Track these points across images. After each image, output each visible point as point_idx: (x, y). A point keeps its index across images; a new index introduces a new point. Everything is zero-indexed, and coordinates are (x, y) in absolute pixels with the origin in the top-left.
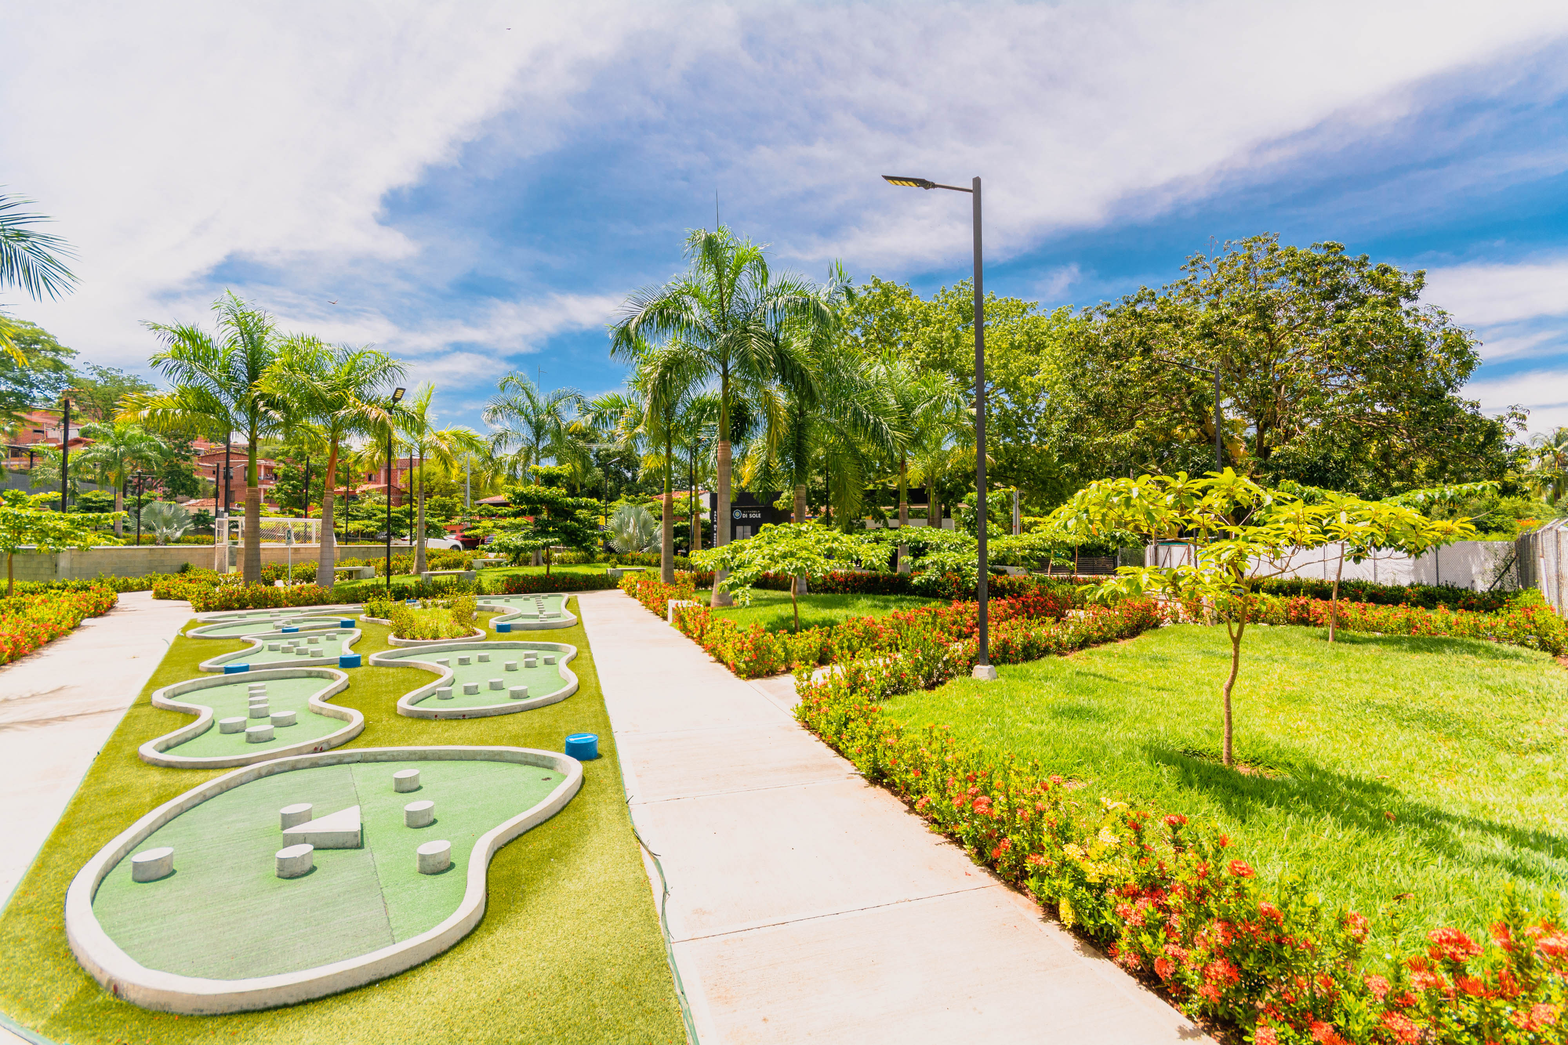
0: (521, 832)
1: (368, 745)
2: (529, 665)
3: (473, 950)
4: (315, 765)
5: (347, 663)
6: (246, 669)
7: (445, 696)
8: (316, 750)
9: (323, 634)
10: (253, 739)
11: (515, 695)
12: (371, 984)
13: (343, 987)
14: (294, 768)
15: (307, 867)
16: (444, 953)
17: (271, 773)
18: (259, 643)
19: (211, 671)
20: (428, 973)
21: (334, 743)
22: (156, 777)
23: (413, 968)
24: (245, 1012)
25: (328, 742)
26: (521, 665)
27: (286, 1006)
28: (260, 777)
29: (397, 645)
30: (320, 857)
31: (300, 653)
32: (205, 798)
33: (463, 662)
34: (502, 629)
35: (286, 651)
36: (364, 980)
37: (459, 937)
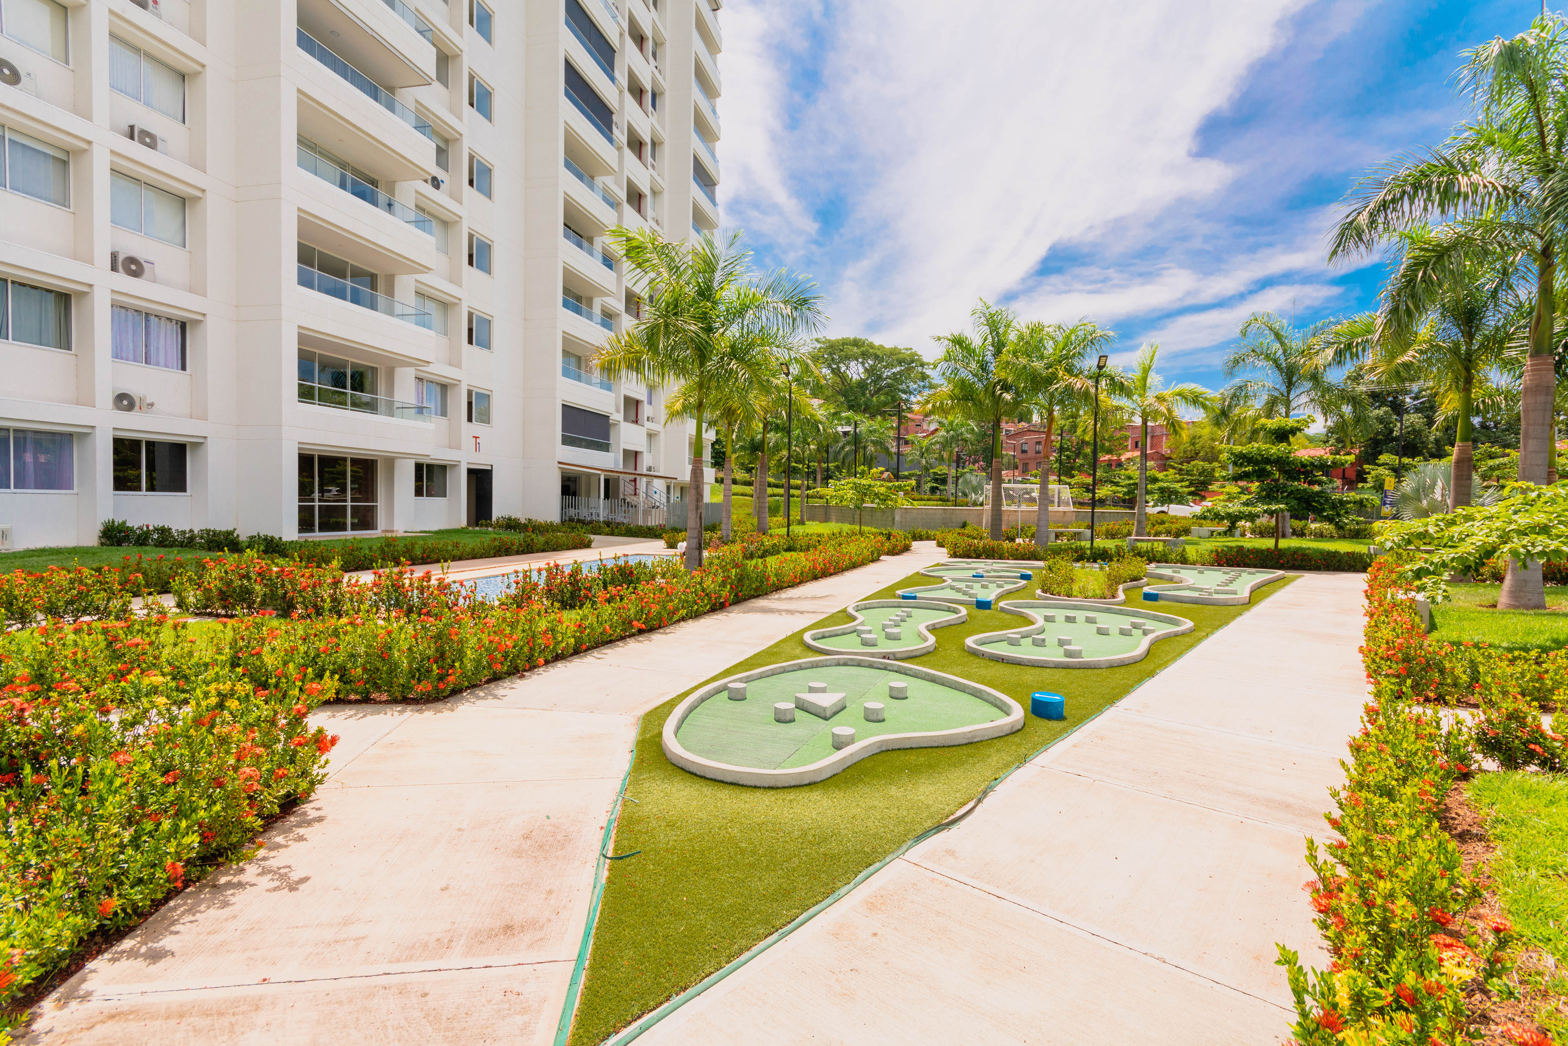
0: (914, 746)
1: (917, 664)
2: (1123, 632)
3: (792, 795)
4: (871, 666)
5: (983, 605)
6: (915, 598)
7: (1013, 643)
8: (884, 657)
9: (994, 582)
10: (865, 643)
11: (1068, 654)
12: (732, 784)
13: (719, 778)
14: (859, 664)
15: (788, 717)
16: (778, 788)
17: (845, 664)
18: (949, 581)
19: (899, 597)
20: (758, 794)
21: (898, 656)
22: (798, 651)
23: (755, 787)
24: (682, 769)
25: (894, 653)
26: (1114, 631)
27: (696, 775)
28: (838, 665)
29: (1040, 597)
30: (799, 714)
31: (965, 593)
32: (800, 668)
33: (1070, 620)
34: (1148, 597)
35: (959, 590)
36: (729, 780)
37: (793, 784)
